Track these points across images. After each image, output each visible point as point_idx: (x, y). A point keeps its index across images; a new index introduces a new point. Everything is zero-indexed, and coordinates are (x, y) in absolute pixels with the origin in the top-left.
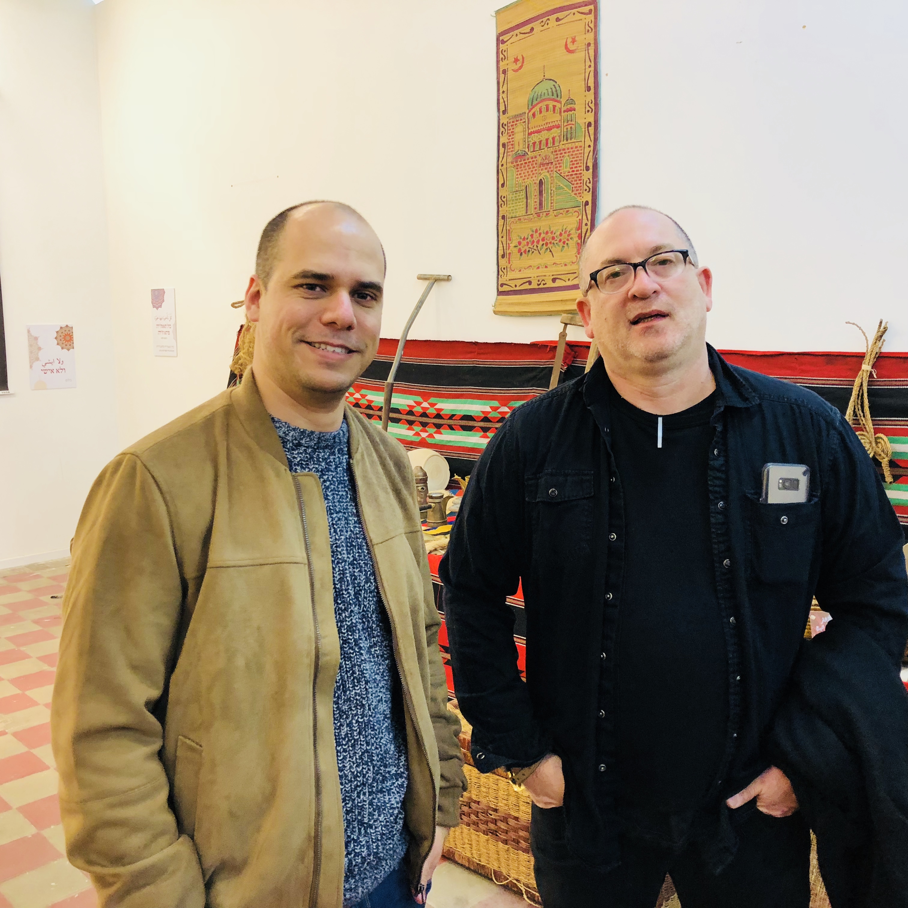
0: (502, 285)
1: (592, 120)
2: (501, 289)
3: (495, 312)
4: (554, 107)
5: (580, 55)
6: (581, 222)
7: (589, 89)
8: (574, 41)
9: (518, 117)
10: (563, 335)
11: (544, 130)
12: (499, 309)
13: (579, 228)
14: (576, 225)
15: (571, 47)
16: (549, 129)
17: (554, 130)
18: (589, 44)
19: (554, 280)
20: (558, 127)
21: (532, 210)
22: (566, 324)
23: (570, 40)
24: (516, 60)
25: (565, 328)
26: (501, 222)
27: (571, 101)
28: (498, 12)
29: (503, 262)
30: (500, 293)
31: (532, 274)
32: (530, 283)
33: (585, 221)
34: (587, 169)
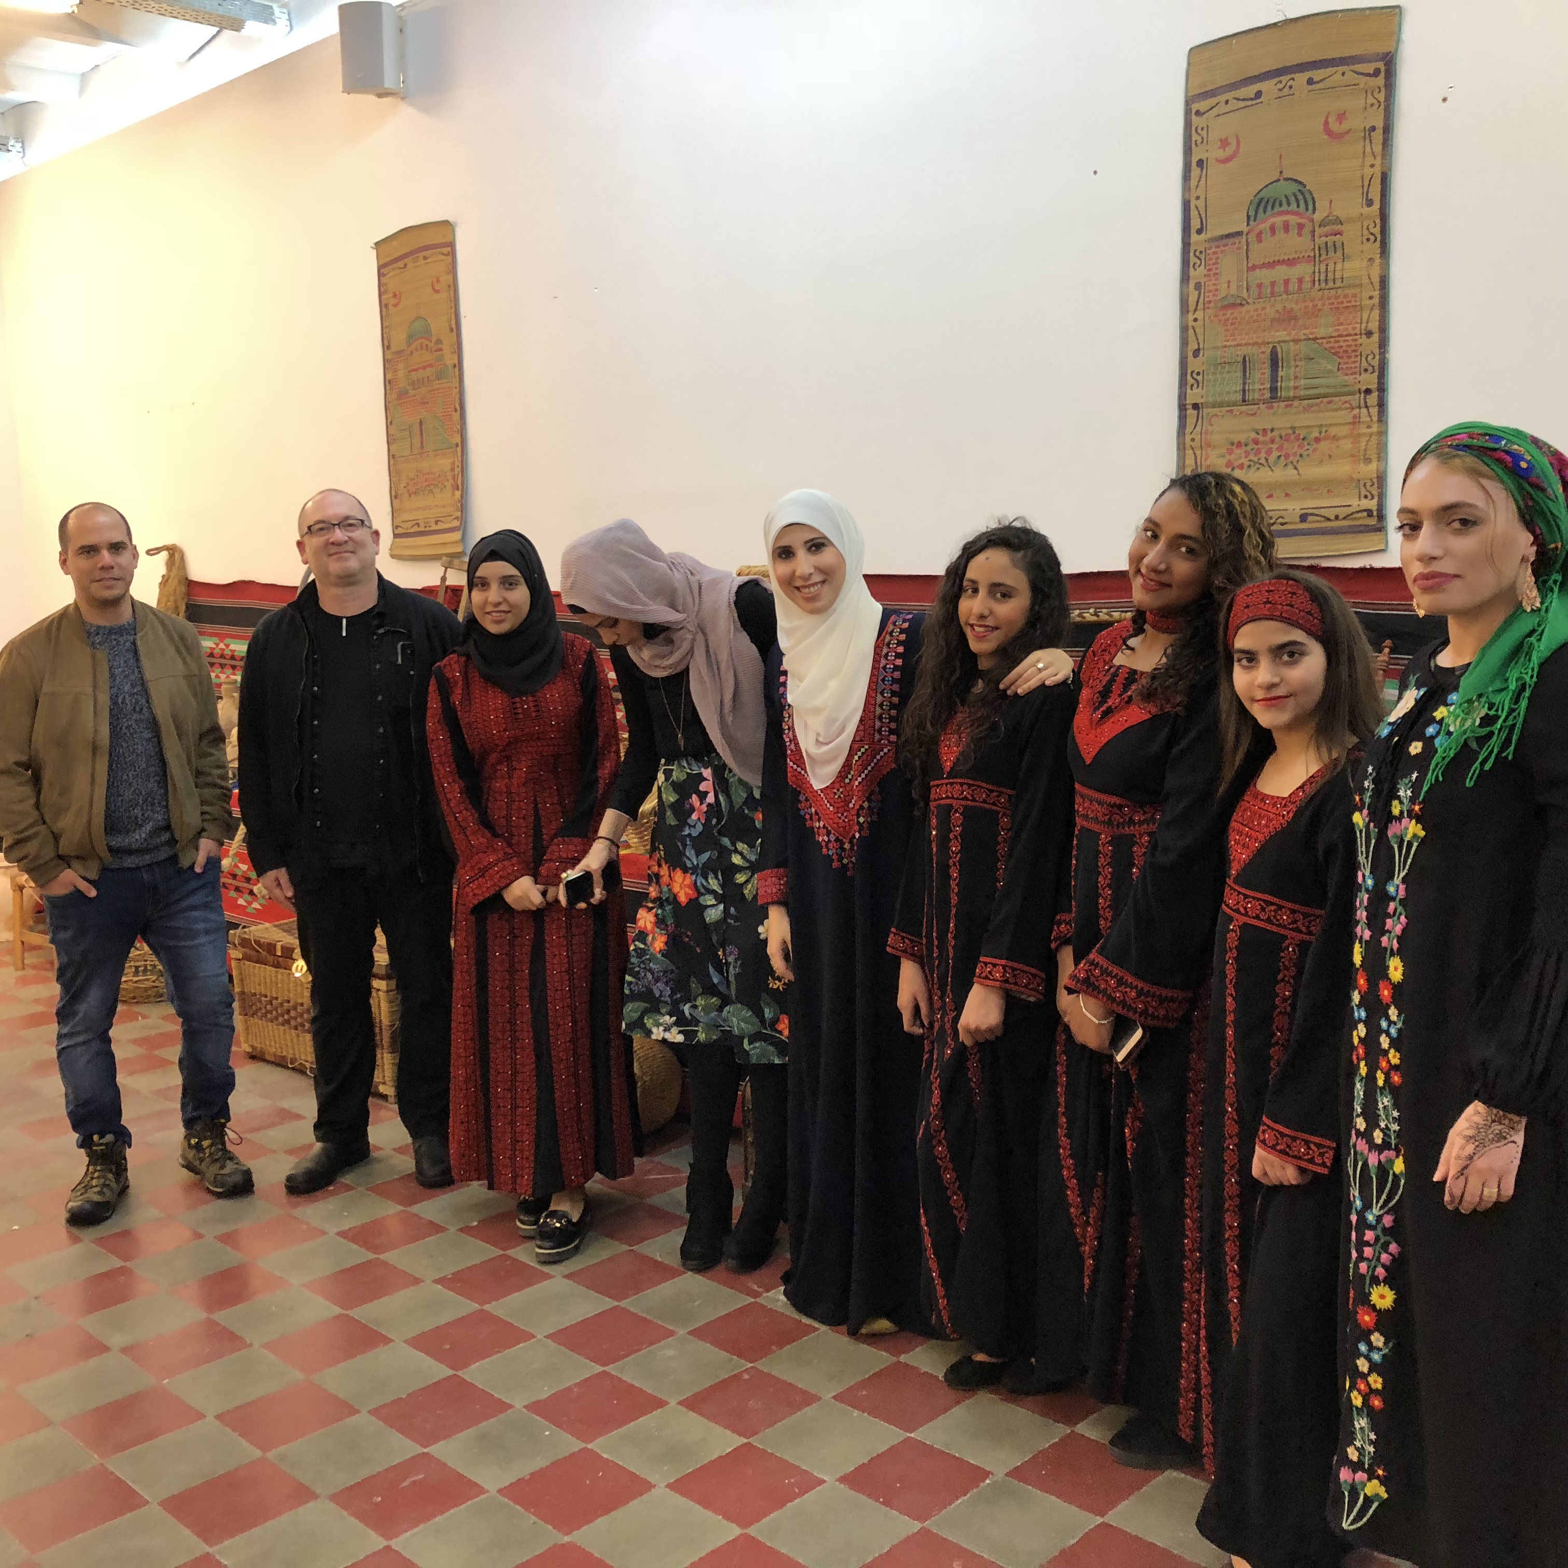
0: (397, 527)
1: (456, 362)
2: (397, 532)
3: (392, 556)
4: (427, 346)
5: (443, 295)
6: (453, 463)
7: (452, 330)
8: (438, 281)
9: (399, 353)
10: (444, 579)
11: (419, 368)
12: (396, 552)
13: (453, 470)
14: (449, 467)
15: (437, 287)
16: (424, 368)
17: (429, 369)
18: (449, 286)
19: (436, 523)
20: (431, 366)
21: (416, 451)
22: (446, 568)
23: (435, 280)
24: (395, 295)
25: (445, 572)
26: (392, 461)
27: (439, 342)
28: (377, 244)
29: (396, 502)
30: (396, 536)
31: (419, 515)
32: (418, 525)
33: (457, 463)
34: (456, 411)
